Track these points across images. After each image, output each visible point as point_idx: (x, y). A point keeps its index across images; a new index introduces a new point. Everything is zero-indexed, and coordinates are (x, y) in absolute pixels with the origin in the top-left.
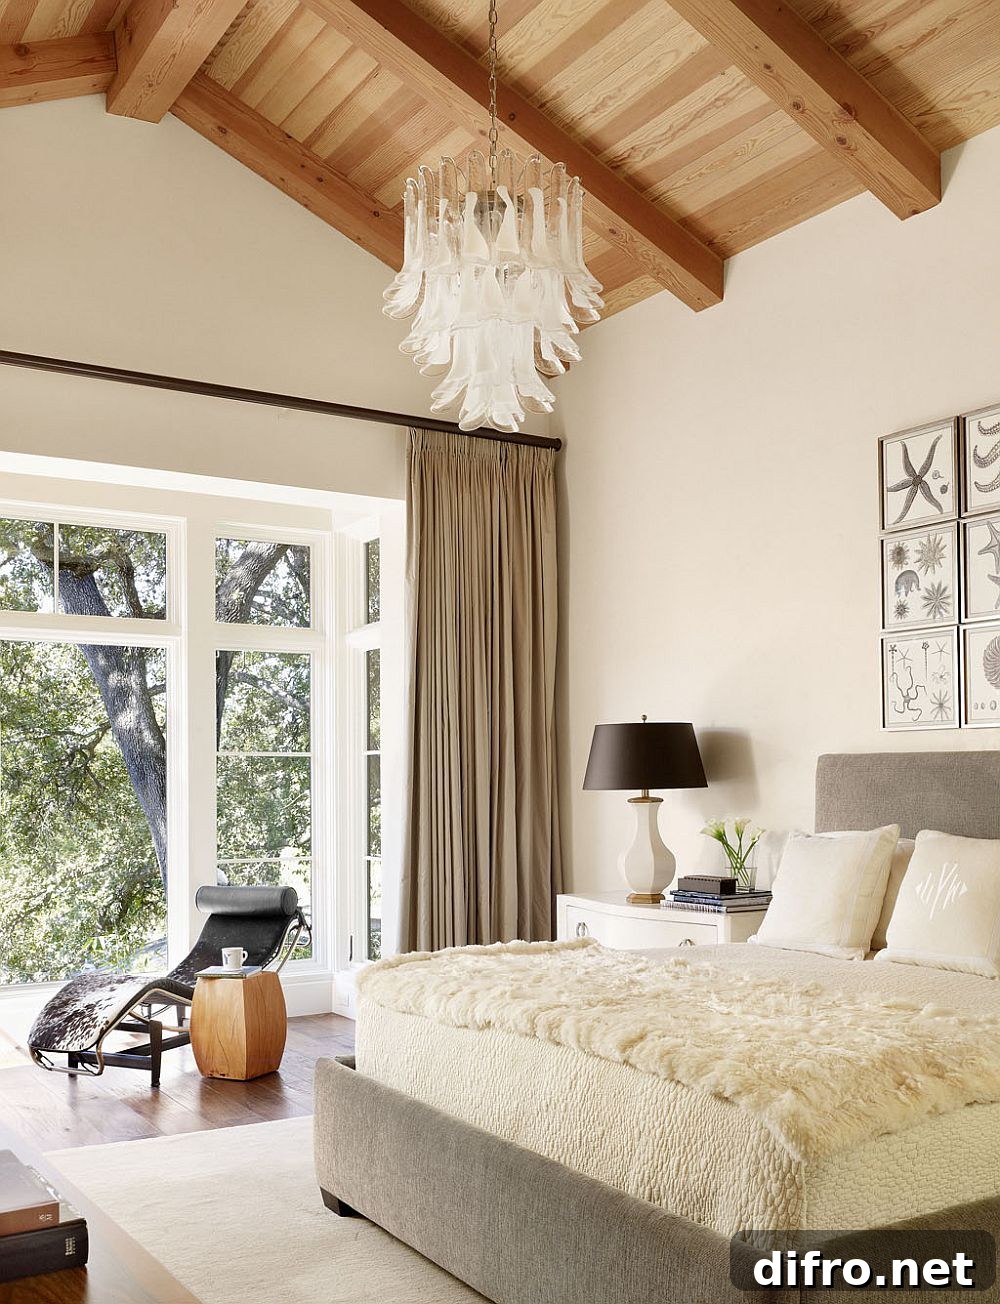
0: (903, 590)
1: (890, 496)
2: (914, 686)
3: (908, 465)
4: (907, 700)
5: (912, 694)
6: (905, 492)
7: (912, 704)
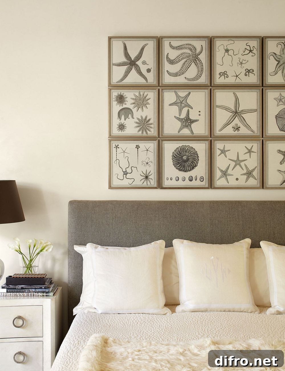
0: (123, 117)
1: (115, 68)
2: (130, 167)
3: (127, 55)
4: (125, 173)
5: (129, 170)
6: (125, 67)
7: (128, 176)
